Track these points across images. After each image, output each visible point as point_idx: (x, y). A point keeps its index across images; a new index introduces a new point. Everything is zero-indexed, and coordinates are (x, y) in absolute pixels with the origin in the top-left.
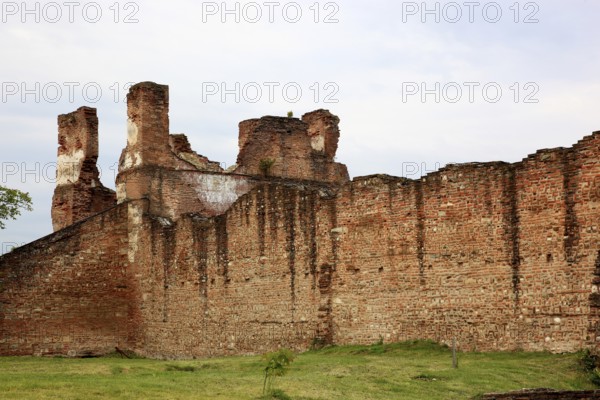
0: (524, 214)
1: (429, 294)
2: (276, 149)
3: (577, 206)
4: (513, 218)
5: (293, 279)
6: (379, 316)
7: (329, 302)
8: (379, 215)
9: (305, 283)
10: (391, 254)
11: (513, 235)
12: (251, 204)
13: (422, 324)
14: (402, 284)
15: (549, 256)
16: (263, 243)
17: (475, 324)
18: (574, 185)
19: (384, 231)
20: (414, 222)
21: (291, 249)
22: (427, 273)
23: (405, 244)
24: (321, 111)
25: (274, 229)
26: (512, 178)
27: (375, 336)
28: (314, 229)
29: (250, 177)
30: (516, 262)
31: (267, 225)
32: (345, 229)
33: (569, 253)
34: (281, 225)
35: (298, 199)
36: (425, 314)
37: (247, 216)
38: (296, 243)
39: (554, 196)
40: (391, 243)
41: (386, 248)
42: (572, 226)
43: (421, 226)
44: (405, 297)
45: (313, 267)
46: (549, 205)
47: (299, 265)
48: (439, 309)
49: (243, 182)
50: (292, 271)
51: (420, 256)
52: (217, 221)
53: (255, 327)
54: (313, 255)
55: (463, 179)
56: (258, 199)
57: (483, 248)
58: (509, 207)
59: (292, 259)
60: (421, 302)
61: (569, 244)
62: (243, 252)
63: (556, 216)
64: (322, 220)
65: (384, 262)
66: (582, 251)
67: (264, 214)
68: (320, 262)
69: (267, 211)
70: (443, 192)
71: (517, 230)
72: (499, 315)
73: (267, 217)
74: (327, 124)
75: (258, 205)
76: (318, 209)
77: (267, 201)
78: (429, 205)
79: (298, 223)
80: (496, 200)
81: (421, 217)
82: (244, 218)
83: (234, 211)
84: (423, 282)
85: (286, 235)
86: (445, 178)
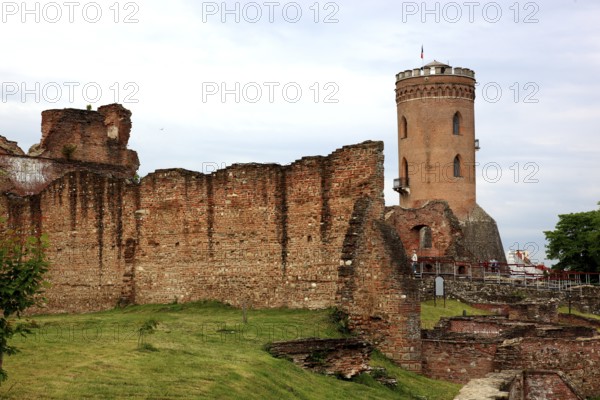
0: (292, 205)
1: (216, 264)
2: (78, 137)
3: (331, 201)
4: (283, 207)
5: (101, 250)
6: (175, 281)
7: (133, 270)
8: (176, 201)
9: (111, 254)
10: (186, 232)
11: (283, 220)
12: (64, 187)
13: (210, 287)
14: (194, 256)
15: (309, 238)
16: (74, 220)
17: (251, 288)
18: (329, 185)
19: (181, 214)
20: (206, 208)
21: (100, 226)
22: (215, 248)
23: (197, 225)
24: (115, 105)
25: (85, 209)
26: (283, 177)
27: (171, 297)
28: (121, 210)
29: (55, 161)
30: (284, 241)
31: (79, 205)
32: (148, 211)
33: (323, 235)
34: (91, 205)
35: (106, 185)
36: (212, 280)
37: (60, 197)
38: (104, 221)
39: (314, 192)
40: (186, 223)
41: (182, 227)
42: (327, 215)
43: (211, 211)
44: (197, 266)
45: (119, 241)
46: (310, 199)
47: (107, 239)
48: (224, 276)
49: (48, 164)
50: (101, 244)
51: (210, 234)
52: (31, 200)
53: (67, 289)
54: (119, 231)
55: (245, 176)
56: (71, 183)
57: (261, 230)
58: (280, 200)
59: (100, 233)
60: (209, 270)
61: (324, 229)
62: (57, 227)
63: (315, 207)
64: (128, 203)
65: (180, 238)
66: (333, 234)
67: (76, 196)
68: (125, 237)
69: (78, 193)
70: (229, 185)
71: (286, 217)
72: (271, 281)
73: (78, 198)
74: (120, 116)
75: (70, 188)
76: (124, 194)
77: (78, 185)
78: (218, 195)
79: (106, 204)
80: (271, 193)
81: (211, 204)
82: (58, 199)
83: (48, 193)
84: (212, 255)
85: (95, 214)
86: (231, 174)
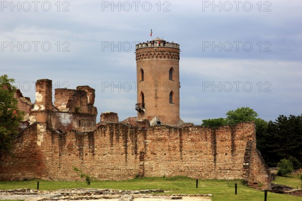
0: (218, 142)
1: (184, 162)
2: (79, 102)
3: (235, 141)
4: (214, 142)
5: (126, 155)
6: (164, 168)
7: (144, 163)
8: (165, 138)
9: (131, 157)
10: (169, 150)
11: (214, 147)
12: (106, 130)
13: (181, 171)
14: (173, 159)
15: (226, 154)
16: (112, 143)
17: (201, 172)
18: (235, 135)
19: (167, 143)
20: (178, 141)
21: (126, 146)
22: (183, 156)
23: (175, 147)
25: (118, 139)
26: (214, 131)
27: (163, 174)
28: (136, 140)
29: (73, 113)
30: (215, 155)
31: (114, 137)
32: (150, 141)
33: (232, 153)
34: (121, 137)
35: (129, 130)
36: (182, 168)
37: (105, 133)
38: (128, 144)
39: (228, 137)
40: (169, 146)
41: (167, 148)
42: (234, 146)
43: (181, 142)
44: (174, 163)
45: (136, 152)
46: (226, 140)
47: (130, 151)
48: (188, 167)
49: (71, 115)
50: (126, 153)
51: (181, 151)
52: (89, 134)
53: (108, 171)
54: (136, 148)
55: (197, 130)
56: (110, 127)
57: (205, 150)
58: (213, 140)
59: (126, 149)
60: (181, 165)
61: (233, 151)
62: (102, 145)
63: (229, 143)
64: (140, 138)
65: (167, 152)
66: (236, 153)
67: (113, 133)
68: (139, 151)
69: (114, 132)
70: (190, 133)
71: (216, 146)
72: (209, 169)
73: (114, 134)
75: (110, 130)
76: (139, 134)
77: (114, 129)
78: (184, 136)
79: (129, 137)
80: (209, 137)
81: (181, 140)
82: (103, 134)
83: (98, 131)
84: (182, 159)
85: (123, 141)
86: (190, 129)
